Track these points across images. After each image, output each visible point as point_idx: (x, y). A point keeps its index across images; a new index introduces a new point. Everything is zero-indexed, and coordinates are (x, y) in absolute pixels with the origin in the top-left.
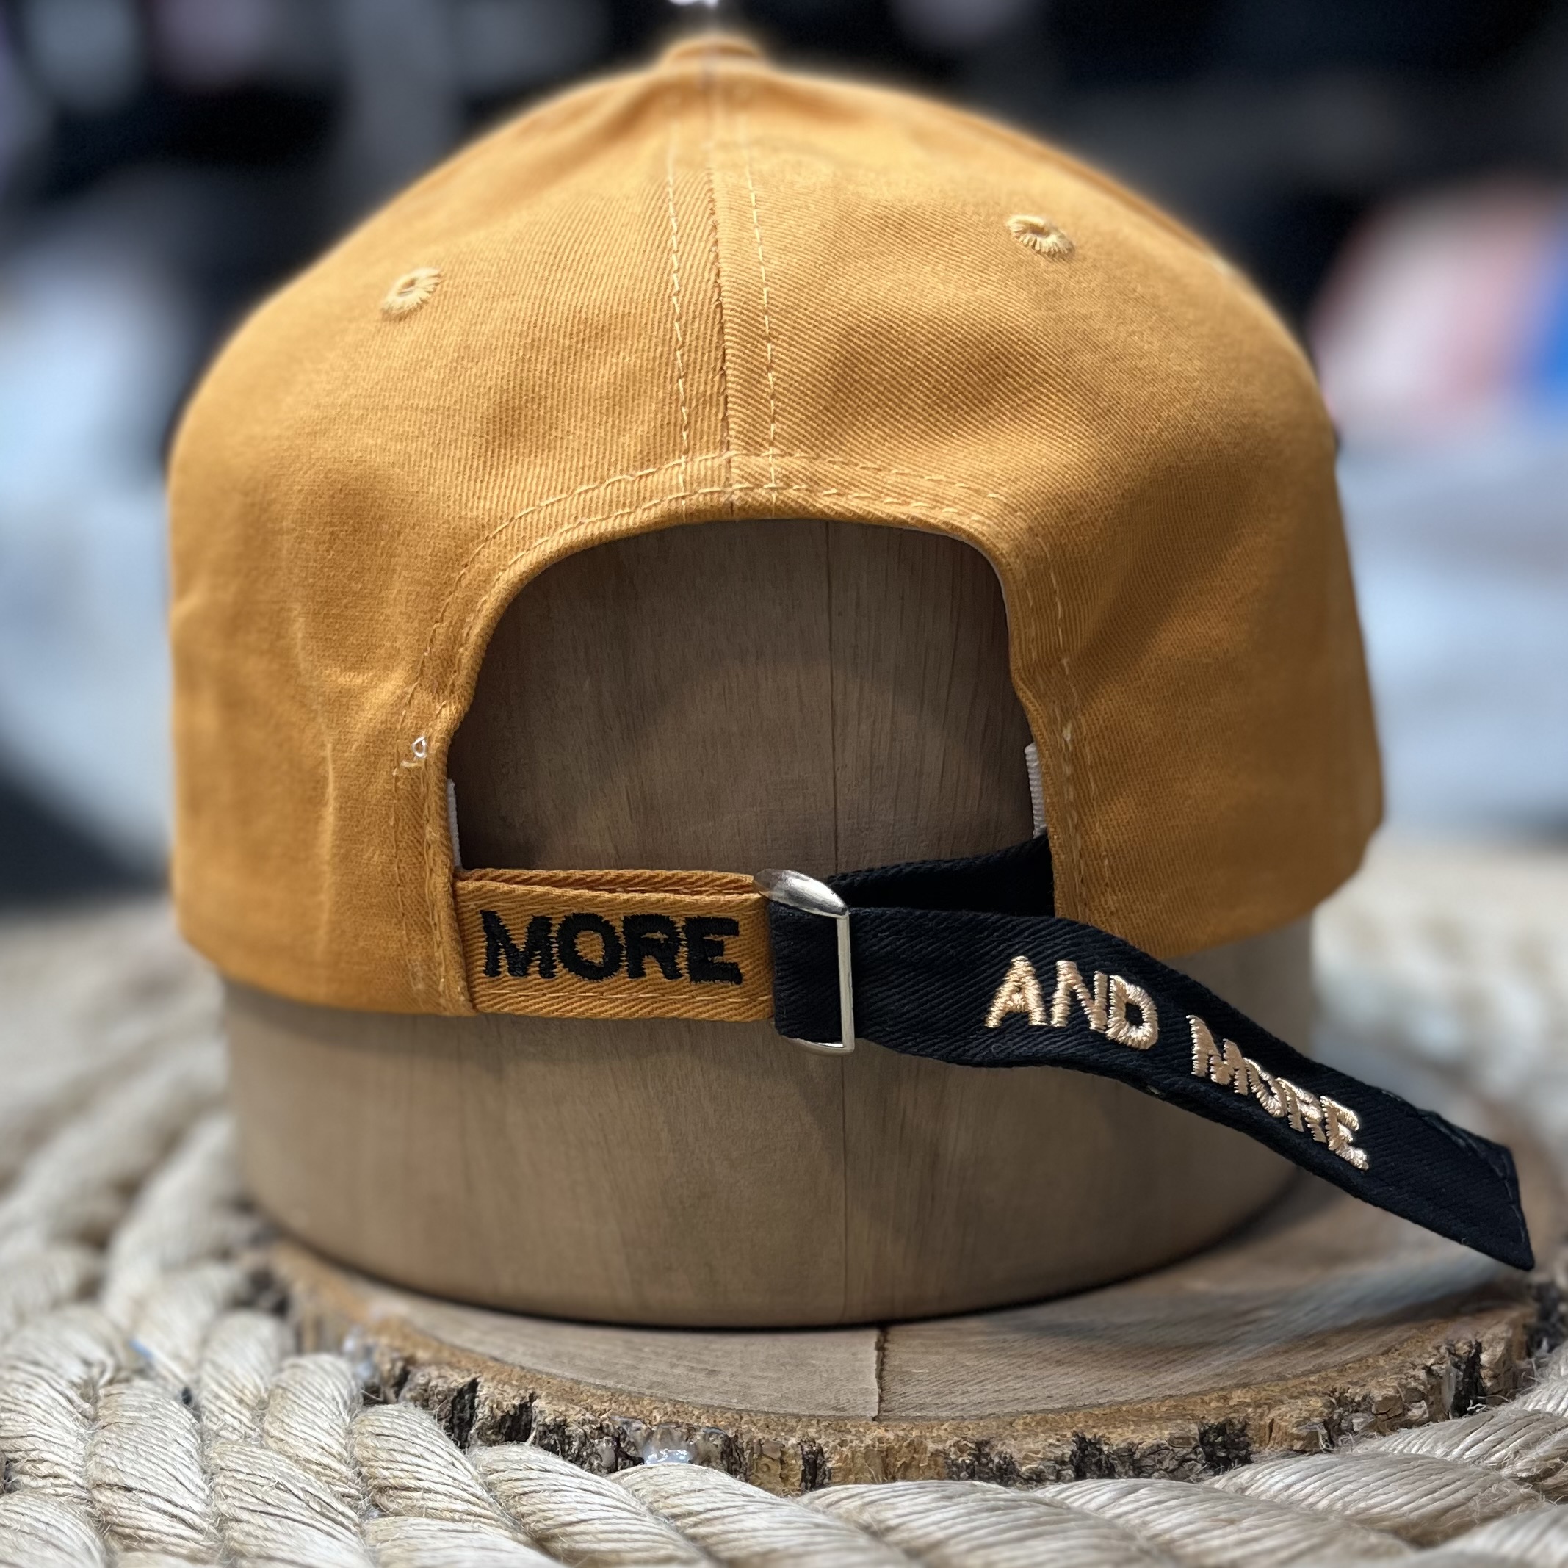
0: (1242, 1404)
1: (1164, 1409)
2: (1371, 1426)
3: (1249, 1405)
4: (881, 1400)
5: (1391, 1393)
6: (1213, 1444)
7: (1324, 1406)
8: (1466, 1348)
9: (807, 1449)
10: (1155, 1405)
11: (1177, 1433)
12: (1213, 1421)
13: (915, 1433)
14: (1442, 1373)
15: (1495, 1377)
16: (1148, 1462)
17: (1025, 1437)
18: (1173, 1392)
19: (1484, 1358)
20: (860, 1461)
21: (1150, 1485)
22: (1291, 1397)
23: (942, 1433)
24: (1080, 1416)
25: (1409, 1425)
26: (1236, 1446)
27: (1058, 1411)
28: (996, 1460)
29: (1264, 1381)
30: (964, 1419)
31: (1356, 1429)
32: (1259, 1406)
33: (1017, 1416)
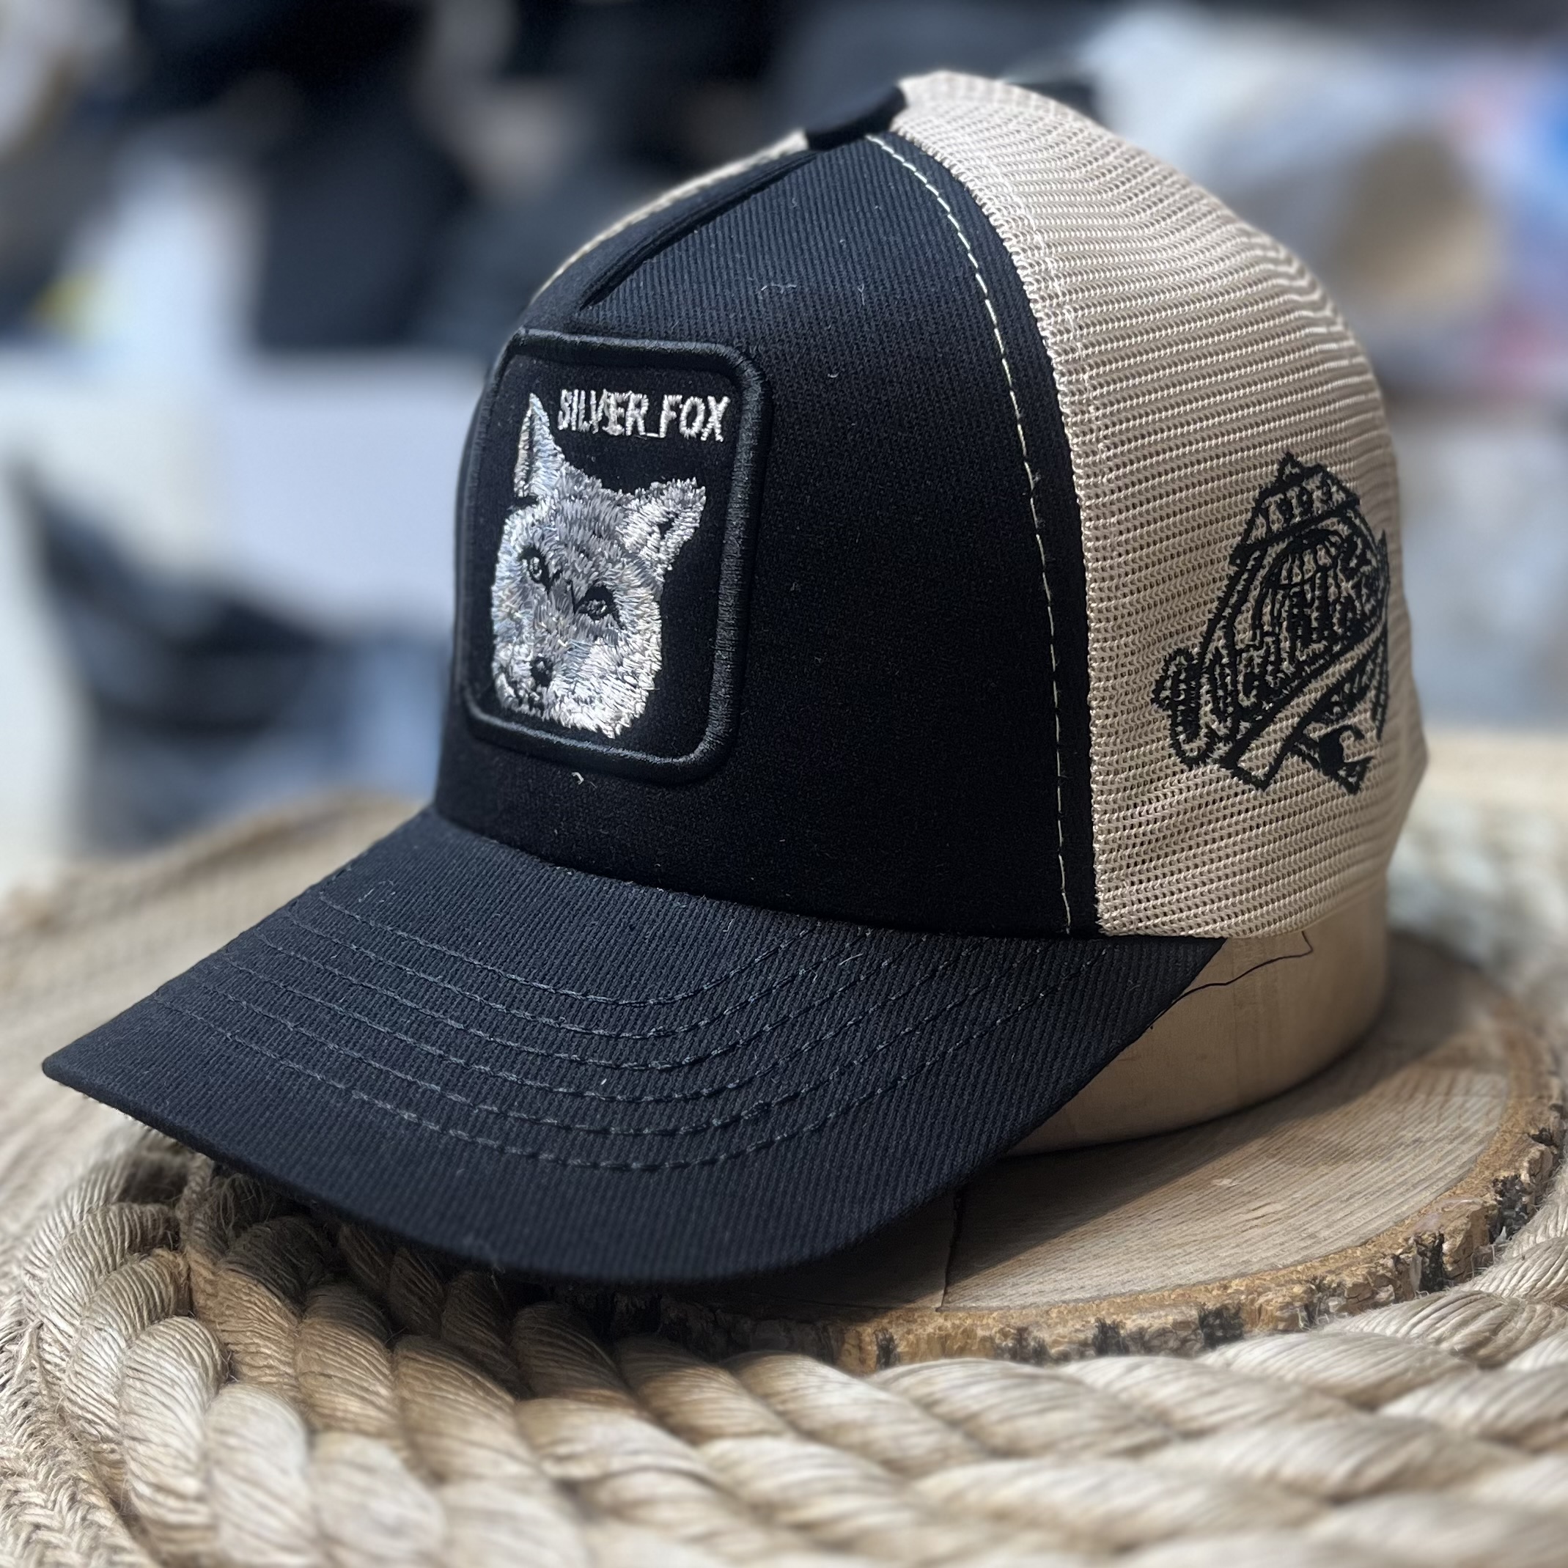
0: (1238, 1292)
1: (1173, 1297)
2: (1342, 1309)
3: (1242, 1293)
5: (1361, 1280)
6: (1212, 1326)
7: (1305, 1292)
8: (1431, 1239)
9: (881, 1337)
10: (1166, 1294)
11: (1180, 1318)
12: (1211, 1306)
13: (969, 1322)
14: (1408, 1261)
15: (1455, 1262)
16: (1156, 1342)
17: (1056, 1324)
18: (1183, 1282)
19: (1445, 1247)
20: (923, 1346)
21: (1153, 1362)
22: (1278, 1285)
23: (990, 1321)
24: (1105, 1304)
25: (1377, 1305)
26: (1233, 1327)
27: (1087, 1301)
28: (1032, 1344)
29: (1258, 1272)
30: (1009, 1308)
31: (1331, 1310)
32: (1251, 1295)
33: (1052, 1305)
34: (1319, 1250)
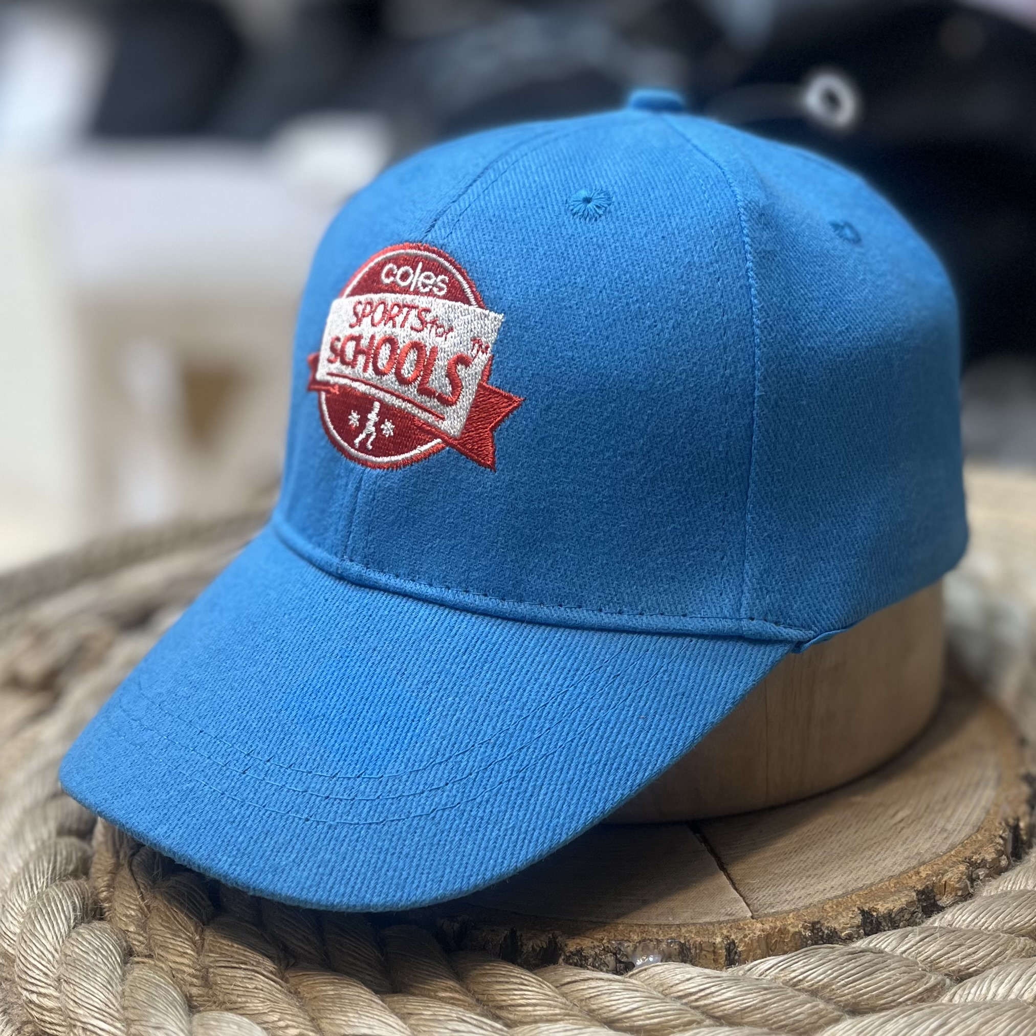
0: (928, 875)
1: (892, 885)
2: (987, 876)
3: (931, 875)
4: (748, 905)
5: (993, 855)
7: (965, 868)
8: (1013, 821)
9: (726, 943)
10: (887, 883)
11: (907, 899)
12: (920, 888)
13: (779, 923)
14: (1006, 837)
16: (898, 919)
17: (835, 916)
18: (891, 874)
19: (1022, 824)
20: (755, 944)
21: (912, 931)
22: (949, 867)
23: (792, 920)
24: (855, 897)
25: (1004, 871)
27: (842, 896)
28: (826, 932)
29: (931, 860)
30: (798, 910)
31: (982, 877)
32: (937, 876)
33: (824, 902)
34: (956, 838)
